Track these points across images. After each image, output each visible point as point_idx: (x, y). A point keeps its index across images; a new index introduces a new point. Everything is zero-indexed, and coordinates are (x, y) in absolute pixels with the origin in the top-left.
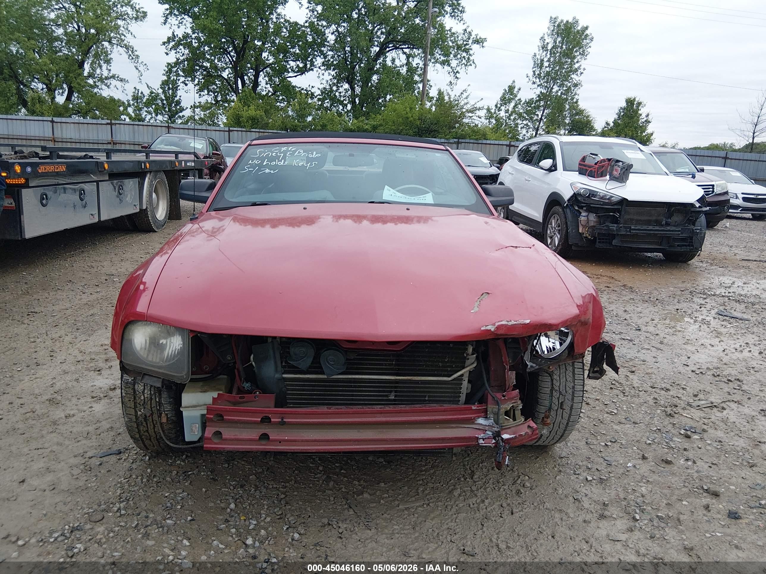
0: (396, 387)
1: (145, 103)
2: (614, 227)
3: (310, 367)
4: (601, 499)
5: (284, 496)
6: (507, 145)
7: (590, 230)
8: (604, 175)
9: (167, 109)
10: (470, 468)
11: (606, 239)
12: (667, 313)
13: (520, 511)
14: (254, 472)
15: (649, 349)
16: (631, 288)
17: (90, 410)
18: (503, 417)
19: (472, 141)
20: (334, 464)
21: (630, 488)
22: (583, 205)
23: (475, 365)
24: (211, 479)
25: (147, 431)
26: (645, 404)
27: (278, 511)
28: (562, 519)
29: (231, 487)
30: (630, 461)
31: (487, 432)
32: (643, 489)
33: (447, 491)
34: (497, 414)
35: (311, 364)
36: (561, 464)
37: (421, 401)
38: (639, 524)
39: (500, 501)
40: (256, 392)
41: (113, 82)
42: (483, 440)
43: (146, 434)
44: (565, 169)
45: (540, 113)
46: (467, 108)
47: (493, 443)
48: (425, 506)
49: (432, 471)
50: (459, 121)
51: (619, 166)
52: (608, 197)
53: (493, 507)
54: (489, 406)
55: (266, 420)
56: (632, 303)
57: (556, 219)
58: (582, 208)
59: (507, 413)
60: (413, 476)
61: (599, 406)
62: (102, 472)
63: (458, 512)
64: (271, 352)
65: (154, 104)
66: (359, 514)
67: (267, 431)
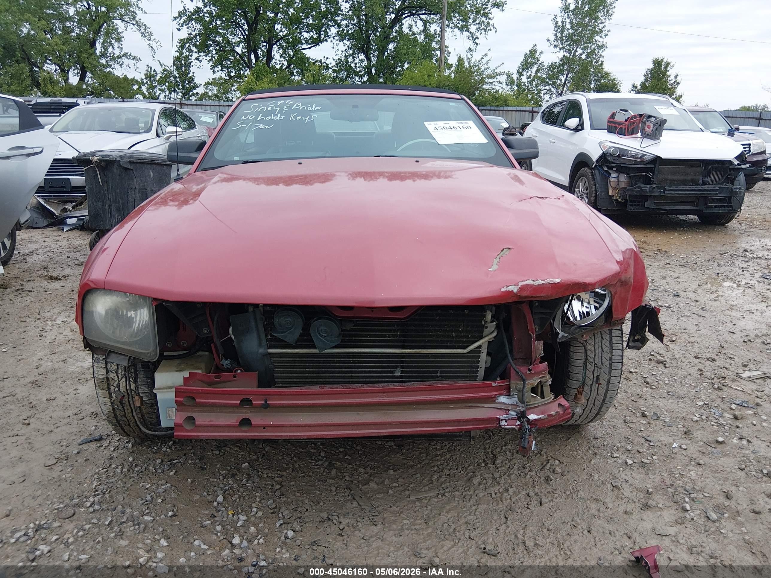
0: (402, 362)
1: (158, 81)
2: (647, 188)
3: (298, 340)
4: (644, 486)
5: (279, 486)
6: (529, 111)
7: (620, 192)
8: (635, 132)
9: (180, 87)
10: (491, 452)
11: (639, 202)
12: (707, 278)
13: (550, 502)
14: (248, 459)
15: (690, 316)
16: (666, 252)
17: (75, 392)
18: (529, 394)
19: (493, 108)
20: (338, 449)
21: (677, 472)
22: (613, 165)
23: (495, 334)
24: (199, 468)
25: (125, 416)
26: (689, 377)
27: (271, 504)
28: (599, 510)
29: (221, 477)
30: (674, 441)
31: (511, 412)
32: (692, 473)
33: (465, 479)
34: (522, 392)
35: (300, 336)
36: (596, 445)
37: (432, 377)
38: (689, 515)
39: (526, 490)
40: (237, 370)
41: (125, 61)
42: (506, 422)
43: (124, 418)
44: (592, 128)
45: (563, 78)
46: (487, 74)
47: (517, 426)
48: (440, 496)
49: (448, 456)
50: (479, 88)
51: (651, 122)
52: (639, 156)
53: (519, 496)
54: (512, 382)
55: (246, 402)
56: (668, 268)
57: (584, 182)
58: (611, 168)
59: (534, 390)
60: (426, 462)
61: (637, 379)
62: (79, 461)
63: (477, 503)
64: (253, 324)
65: (168, 82)
66: (363, 507)
67: (248, 415)
